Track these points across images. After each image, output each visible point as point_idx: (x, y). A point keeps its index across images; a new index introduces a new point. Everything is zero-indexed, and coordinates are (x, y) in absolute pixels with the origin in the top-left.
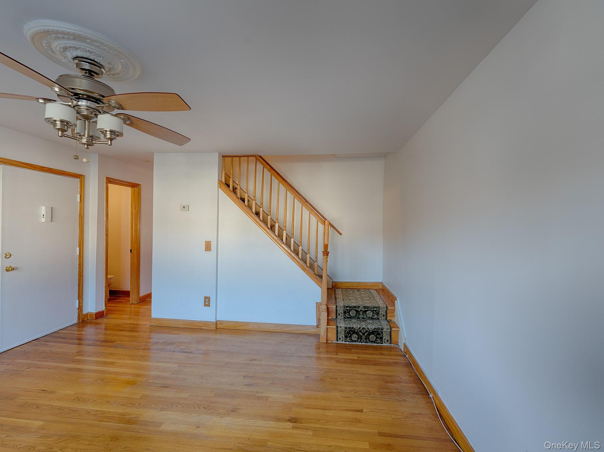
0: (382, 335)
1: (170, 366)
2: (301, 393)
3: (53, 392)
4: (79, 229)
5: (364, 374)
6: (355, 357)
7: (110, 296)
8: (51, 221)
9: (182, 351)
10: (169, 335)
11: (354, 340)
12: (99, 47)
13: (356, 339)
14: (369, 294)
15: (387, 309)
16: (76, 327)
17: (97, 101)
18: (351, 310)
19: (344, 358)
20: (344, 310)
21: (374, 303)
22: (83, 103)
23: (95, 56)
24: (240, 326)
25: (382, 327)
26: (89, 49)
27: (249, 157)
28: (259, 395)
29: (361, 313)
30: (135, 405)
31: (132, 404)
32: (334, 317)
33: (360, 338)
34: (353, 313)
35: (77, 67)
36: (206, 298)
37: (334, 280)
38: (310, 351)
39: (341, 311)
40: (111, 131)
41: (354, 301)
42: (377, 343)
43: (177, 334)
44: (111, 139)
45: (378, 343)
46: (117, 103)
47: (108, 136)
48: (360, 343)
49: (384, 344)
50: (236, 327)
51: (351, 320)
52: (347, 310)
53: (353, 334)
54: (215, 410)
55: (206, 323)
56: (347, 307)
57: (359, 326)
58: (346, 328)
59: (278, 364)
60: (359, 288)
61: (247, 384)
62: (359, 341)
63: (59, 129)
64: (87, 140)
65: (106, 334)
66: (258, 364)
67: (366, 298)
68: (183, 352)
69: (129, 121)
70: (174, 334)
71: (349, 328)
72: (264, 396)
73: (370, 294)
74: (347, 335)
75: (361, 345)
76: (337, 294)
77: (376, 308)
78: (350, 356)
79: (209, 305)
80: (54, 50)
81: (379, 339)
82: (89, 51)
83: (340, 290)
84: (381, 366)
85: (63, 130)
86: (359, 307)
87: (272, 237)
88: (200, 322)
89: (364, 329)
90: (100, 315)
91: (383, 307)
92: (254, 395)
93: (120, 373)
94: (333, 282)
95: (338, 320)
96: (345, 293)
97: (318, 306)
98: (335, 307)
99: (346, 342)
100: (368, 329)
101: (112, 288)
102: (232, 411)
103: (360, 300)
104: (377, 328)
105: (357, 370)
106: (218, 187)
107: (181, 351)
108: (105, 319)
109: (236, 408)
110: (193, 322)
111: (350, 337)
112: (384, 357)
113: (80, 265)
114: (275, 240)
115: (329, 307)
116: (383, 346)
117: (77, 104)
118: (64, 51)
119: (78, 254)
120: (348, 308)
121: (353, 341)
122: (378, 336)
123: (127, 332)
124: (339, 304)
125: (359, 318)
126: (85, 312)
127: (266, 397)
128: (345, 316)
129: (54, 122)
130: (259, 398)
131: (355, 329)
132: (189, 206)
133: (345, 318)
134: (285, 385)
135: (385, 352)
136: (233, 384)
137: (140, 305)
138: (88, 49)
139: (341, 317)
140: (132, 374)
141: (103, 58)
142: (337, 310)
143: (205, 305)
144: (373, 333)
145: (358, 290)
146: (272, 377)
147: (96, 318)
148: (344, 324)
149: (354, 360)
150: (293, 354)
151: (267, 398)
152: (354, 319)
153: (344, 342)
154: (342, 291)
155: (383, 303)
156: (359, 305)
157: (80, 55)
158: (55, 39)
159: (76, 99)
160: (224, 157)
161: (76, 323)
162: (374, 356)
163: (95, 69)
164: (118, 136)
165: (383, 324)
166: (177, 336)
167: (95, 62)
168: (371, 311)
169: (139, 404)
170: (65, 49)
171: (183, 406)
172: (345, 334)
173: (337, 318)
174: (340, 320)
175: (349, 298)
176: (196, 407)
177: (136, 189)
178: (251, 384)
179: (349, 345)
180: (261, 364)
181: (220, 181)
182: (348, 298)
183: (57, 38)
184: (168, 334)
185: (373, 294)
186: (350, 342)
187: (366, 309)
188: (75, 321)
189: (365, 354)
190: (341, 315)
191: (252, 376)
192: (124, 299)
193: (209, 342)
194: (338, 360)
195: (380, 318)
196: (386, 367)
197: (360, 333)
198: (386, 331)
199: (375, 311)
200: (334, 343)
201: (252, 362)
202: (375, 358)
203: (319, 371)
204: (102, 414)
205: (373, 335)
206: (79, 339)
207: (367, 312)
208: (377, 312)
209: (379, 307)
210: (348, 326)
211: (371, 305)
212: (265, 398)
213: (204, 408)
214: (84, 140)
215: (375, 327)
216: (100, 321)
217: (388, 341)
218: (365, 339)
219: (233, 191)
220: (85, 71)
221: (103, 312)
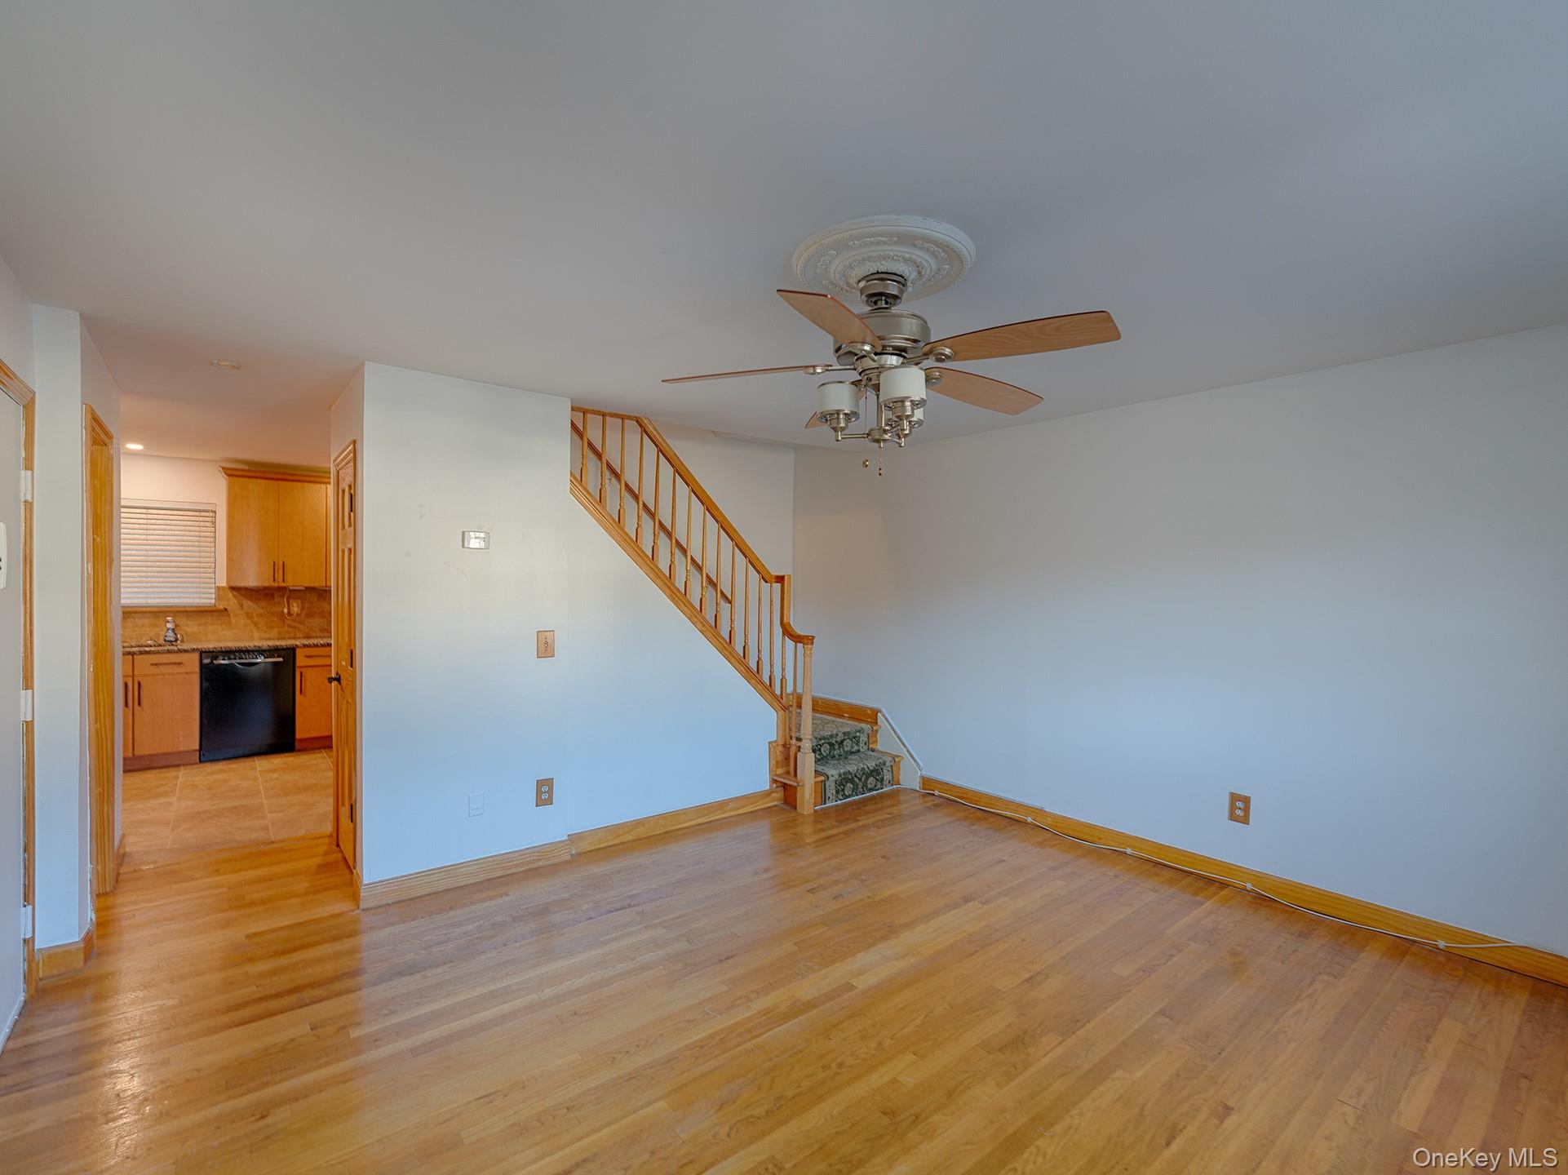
0: (883, 775)
11: (848, 793)
18: (824, 744)
27: (624, 418)
29: (837, 746)
33: (855, 787)
36: (540, 783)
42: (881, 789)
48: (855, 797)
49: (885, 789)
51: (828, 763)
53: (846, 783)
55: (547, 851)
58: (840, 775)
62: (854, 793)
71: (843, 774)
74: (839, 787)
75: (856, 800)
79: (548, 801)
81: (879, 782)
86: (837, 735)
91: (867, 728)
97: (772, 749)
99: (839, 800)
111: (843, 790)
112: (886, 810)
116: (888, 790)
119: (26, 716)
121: (848, 796)
122: (876, 777)
125: (835, 757)
135: (892, 801)
144: (872, 773)
147: (85, 962)
148: (832, 769)
152: (829, 759)
153: (835, 802)
168: (850, 738)
172: (836, 787)
179: (840, 806)
186: (845, 799)
187: (844, 738)
189: (863, 814)
197: (855, 780)
198: (889, 765)
199: (856, 737)
205: (871, 779)
207: (845, 743)
217: (889, 782)
218: (862, 787)
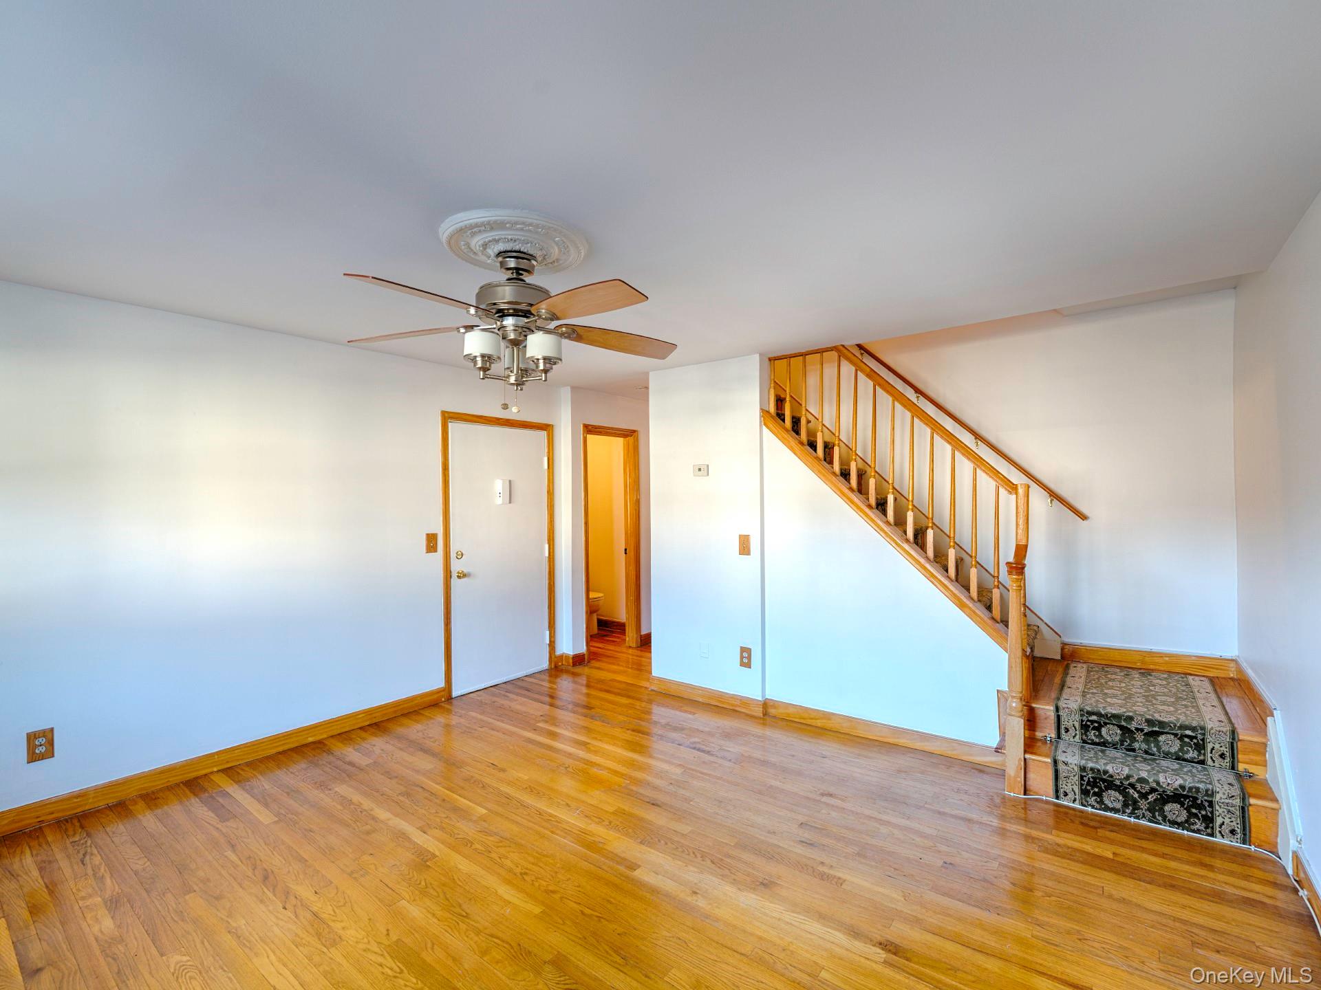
0: (1212, 813)
1: (668, 768)
2: (923, 895)
3: (503, 770)
4: (548, 513)
5: (1123, 901)
6: (1106, 851)
7: (599, 629)
8: (510, 503)
9: (694, 746)
10: (678, 713)
11: (1110, 805)
12: (522, 229)
13: (1118, 806)
14: (1178, 688)
15: (1233, 739)
16: (547, 674)
17: (526, 314)
18: (1106, 724)
19: (1069, 845)
20: (1082, 721)
21: (1186, 716)
22: (509, 322)
23: (520, 245)
24: (812, 719)
25: (1210, 787)
26: (513, 236)
27: (824, 354)
28: (825, 870)
29: (1139, 737)
30: (604, 821)
31: (600, 818)
32: (1053, 736)
33: (1130, 804)
34: (1110, 733)
35: (501, 267)
36: (743, 650)
37: (1067, 640)
38: (973, 805)
39: (1072, 721)
40: (545, 359)
41: (1120, 701)
42: (1193, 831)
43: (691, 713)
44: (546, 371)
45: (1198, 831)
46: (548, 311)
47: (541, 367)
48: (1132, 820)
49: (1218, 839)
50: (804, 719)
51: (1103, 751)
52: (1093, 722)
53: (1107, 788)
54: (731, 873)
55: (746, 702)
56: (1090, 714)
57: (1126, 771)
58: (1083, 769)
59: (884, 817)
60: (1152, 667)
61: (803, 839)
62: (1128, 811)
63: (480, 368)
64: (516, 378)
65: (588, 695)
66: (837, 807)
67: (1163, 698)
68: (694, 748)
69: (576, 334)
70: (686, 712)
71: (1092, 769)
72: (835, 876)
73: (1184, 688)
74: (1089, 788)
75: (1135, 824)
76: (1069, 676)
77: (1193, 729)
78: (1089, 846)
79: (748, 665)
80: (475, 251)
81: (1199, 819)
82: (512, 240)
83: (1085, 666)
84: (1190, 895)
85: (485, 369)
86: (1130, 719)
87: (878, 526)
88: (734, 697)
89: (1142, 780)
90: (578, 660)
91: (1219, 729)
92: (812, 867)
93: (592, 762)
94: (1064, 645)
95: (1062, 746)
96: (1096, 676)
97: (1001, 699)
98: (1052, 708)
99: (1085, 806)
100: (1158, 783)
101: (603, 616)
102: (762, 884)
103: (1139, 700)
104: (1190, 789)
105: (1103, 885)
106: (761, 426)
107: (691, 746)
108: (586, 668)
109: (770, 881)
110: (721, 696)
111: (1099, 795)
112: (1211, 875)
113: (550, 572)
114: (886, 533)
115: (1034, 705)
116: (1214, 843)
117: (501, 325)
118: (485, 249)
119: (547, 555)
120: (1094, 718)
121: (1107, 809)
122: (1194, 811)
123: (613, 695)
124: (1066, 702)
125: (1134, 750)
126: (558, 653)
127: (839, 878)
128: (1084, 737)
129: (474, 359)
130: (823, 877)
131: (1111, 776)
132: (708, 466)
133: (1084, 742)
134: (890, 866)
135: (1218, 863)
136: (774, 833)
137: (641, 651)
138: (510, 237)
139: (1074, 737)
140: (609, 769)
141: (532, 243)
142: (1058, 717)
143: (742, 664)
144: (1176, 797)
145: (1146, 672)
146: (862, 841)
147: (574, 664)
148: (1077, 757)
149: (1099, 857)
150: (926, 803)
151: (841, 881)
152: (1115, 748)
153: (1077, 806)
154: (1089, 671)
155: (1223, 718)
156: (1131, 714)
157: (502, 249)
158: (472, 236)
159: (498, 318)
160: (772, 361)
161: (547, 668)
162: (1173, 864)
163: (524, 264)
164: (555, 363)
165: (1216, 779)
166: (690, 716)
167: (522, 252)
168: (1176, 735)
169: (610, 822)
170: (485, 246)
171: (677, 848)
172: (1082, 785)
173: (1059, 737)
174: (1069, 744)
175: (1106, 691)
176: (699, 856)
177: (631, 439)
178: (811, 842)
179: (1093, 817)
180: (844, 809)
181: (764, 412)
182: (1102, 690)
183: (473, 234)
184: (677, 709)
185: (1196, 690)
186: (1100, 810)
187: (1154, 729)
188: (545, 665)
189: (1143, 850)
190: (1072, 732)
191: (816, 827)
192: (619, 637)
193: (746, 739)
194: (1049, 847)
195: (1210, 762)
196: (1209, 903)
197: (1131, 791)
198: (1227, 801)
199: (1191, 738)
200: (1047, 802)
201: (824, 799)
202: (1175, 870)
203: (986, 860)
204: (557, 821)
205: (1176, 806)
206: (552, 697)
207: (1162, 738)
208: (1195, 741)
209: (1203, 728)
210: (1090, 765)
211: (1173, 719)
212: (835, 880)
213: (713, 862)
214: (512, 380)
215: (1182, 782)
216: (578, 669)
217: (1233, 832)
218: (1149, 810)
219: (793, 428)
220: (511, 271)
221: (584, 655)
